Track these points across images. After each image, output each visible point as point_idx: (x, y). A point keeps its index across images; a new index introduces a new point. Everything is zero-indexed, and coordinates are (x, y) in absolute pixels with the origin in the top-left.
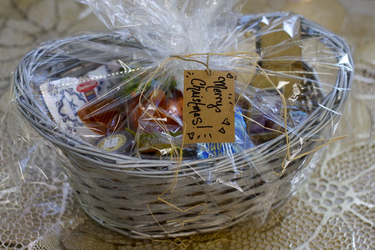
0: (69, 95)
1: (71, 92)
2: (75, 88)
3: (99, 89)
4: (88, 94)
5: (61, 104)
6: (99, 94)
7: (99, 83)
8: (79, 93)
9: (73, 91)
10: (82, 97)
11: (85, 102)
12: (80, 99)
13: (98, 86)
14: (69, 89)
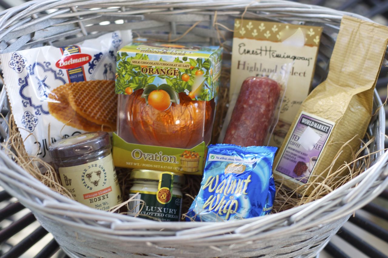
0: (42, 70)
1: (46, 67)
2: (53, 62)
3: (92, 66)
4: (72, 72)
5: (25, 83)
6: (90, 73)
7: (93, 58)
8: (57, 70)
9: (50, 67)
10: (61, 76)
11: (64, 82)
12: (56, 78)
13: (91, 62)
14: (44, 62)
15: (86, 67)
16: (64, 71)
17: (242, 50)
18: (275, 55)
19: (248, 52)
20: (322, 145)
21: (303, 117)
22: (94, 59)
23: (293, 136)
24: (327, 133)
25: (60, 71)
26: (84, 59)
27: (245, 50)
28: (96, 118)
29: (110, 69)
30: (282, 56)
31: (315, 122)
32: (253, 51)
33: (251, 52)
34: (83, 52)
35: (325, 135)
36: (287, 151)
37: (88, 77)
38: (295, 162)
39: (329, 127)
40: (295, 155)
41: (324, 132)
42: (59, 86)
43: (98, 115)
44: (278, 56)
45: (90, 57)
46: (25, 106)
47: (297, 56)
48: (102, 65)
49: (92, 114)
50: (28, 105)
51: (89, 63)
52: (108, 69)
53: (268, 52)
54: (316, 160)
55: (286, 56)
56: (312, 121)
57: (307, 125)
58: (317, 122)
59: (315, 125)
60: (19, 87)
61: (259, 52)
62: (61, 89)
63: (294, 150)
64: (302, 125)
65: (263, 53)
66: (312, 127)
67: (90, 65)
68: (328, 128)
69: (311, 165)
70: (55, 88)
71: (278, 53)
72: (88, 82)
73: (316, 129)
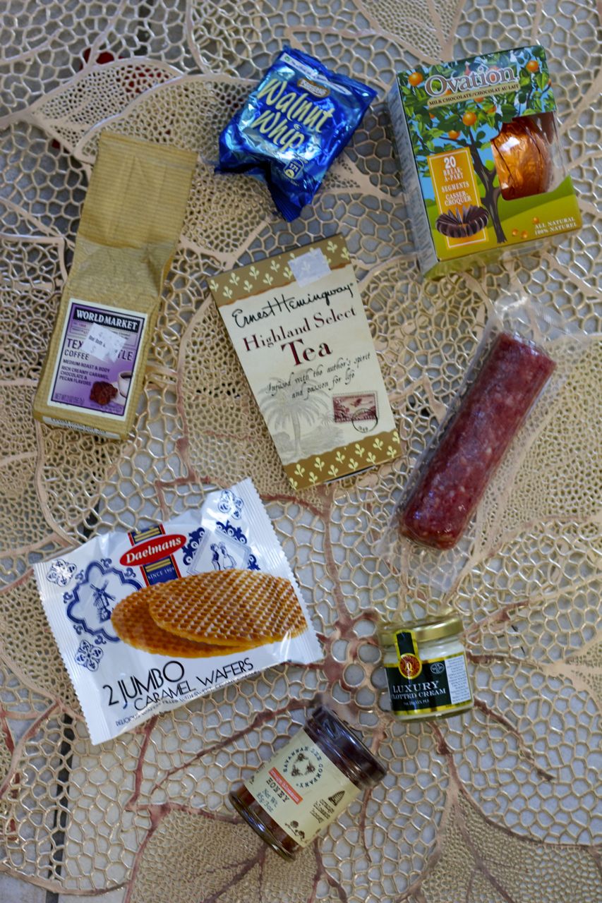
1: (104, 567)
2: (116, 557)
3: (189, 552)
4: (151, 568)
5: (73, 598)
6: (186, 563)
7: (188, 539)
8: (124, 569)
9: (110, 565)
10: (132, 577)
11: (138, 586)
12: (124, 581)
13: (186, 545)
14: (102, 560)
15: (179, 555)
16: (137, 569)
17: (241, 320)
18: (295, 304)
19: (252, 318)
20: (134, 352)
21: (76, 308)
22: (191, 541)
23: (67, 341)
24: (136, 331)
25: (128, 570)
26: (172, 543)
27: (245, 318)
28: (206, 634)
29: (223, 552)
30: (306, 301)
31: (105, 315)
32: (259, 314)
33: (256, 317)
34: (168, 533)
35: (133, 336)
36: (63, 368)
37: (184, 571)
38: (88, 383)
39: (138, 322)
40: (84, 372)
41: (132, 330)
42: (129, 594)
43: (209, 630)
44: (299, 304)
45: (183, 539)
46: (79, 633)
47: (328, 290)
48: (207, 548)
49: (198, 629)
50: (83, 631)
51: (184, 548)
52: (219, 552)
53: (283, 306)
54: (130, 377)
55: (312, 299)
56: (99, 314)
57: (92, 322)
58: (108, 316)
59: (108, 320)
60: (64, 607)
61: (268, 311)
62: (134, 598)
63: (78, 364)
64: (79, 323)
65: (276, 309)
66: (103, 324)
67: (185, 550)
68: (135, 324)
69: (122, 385)
70: (124, 598)
71: (298, 299)
72: (184, 579)
73: (112, 326)
